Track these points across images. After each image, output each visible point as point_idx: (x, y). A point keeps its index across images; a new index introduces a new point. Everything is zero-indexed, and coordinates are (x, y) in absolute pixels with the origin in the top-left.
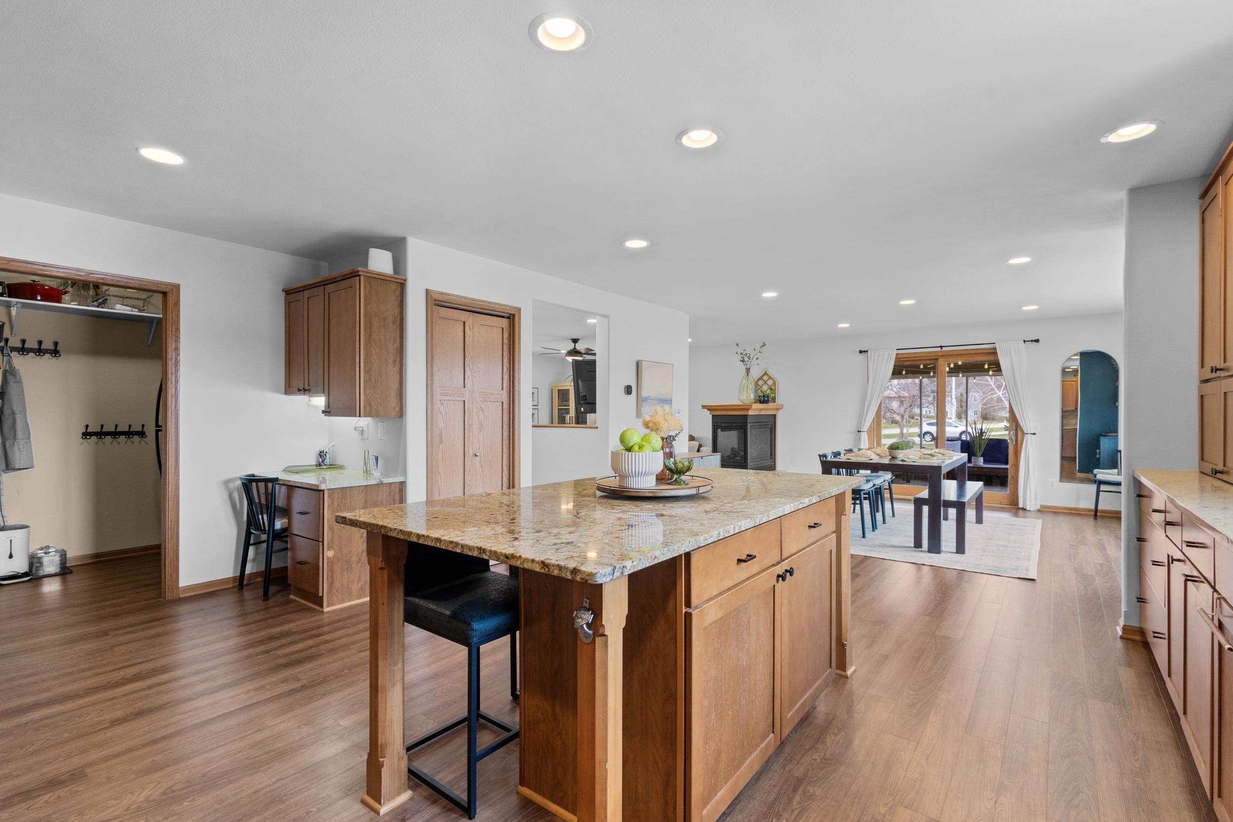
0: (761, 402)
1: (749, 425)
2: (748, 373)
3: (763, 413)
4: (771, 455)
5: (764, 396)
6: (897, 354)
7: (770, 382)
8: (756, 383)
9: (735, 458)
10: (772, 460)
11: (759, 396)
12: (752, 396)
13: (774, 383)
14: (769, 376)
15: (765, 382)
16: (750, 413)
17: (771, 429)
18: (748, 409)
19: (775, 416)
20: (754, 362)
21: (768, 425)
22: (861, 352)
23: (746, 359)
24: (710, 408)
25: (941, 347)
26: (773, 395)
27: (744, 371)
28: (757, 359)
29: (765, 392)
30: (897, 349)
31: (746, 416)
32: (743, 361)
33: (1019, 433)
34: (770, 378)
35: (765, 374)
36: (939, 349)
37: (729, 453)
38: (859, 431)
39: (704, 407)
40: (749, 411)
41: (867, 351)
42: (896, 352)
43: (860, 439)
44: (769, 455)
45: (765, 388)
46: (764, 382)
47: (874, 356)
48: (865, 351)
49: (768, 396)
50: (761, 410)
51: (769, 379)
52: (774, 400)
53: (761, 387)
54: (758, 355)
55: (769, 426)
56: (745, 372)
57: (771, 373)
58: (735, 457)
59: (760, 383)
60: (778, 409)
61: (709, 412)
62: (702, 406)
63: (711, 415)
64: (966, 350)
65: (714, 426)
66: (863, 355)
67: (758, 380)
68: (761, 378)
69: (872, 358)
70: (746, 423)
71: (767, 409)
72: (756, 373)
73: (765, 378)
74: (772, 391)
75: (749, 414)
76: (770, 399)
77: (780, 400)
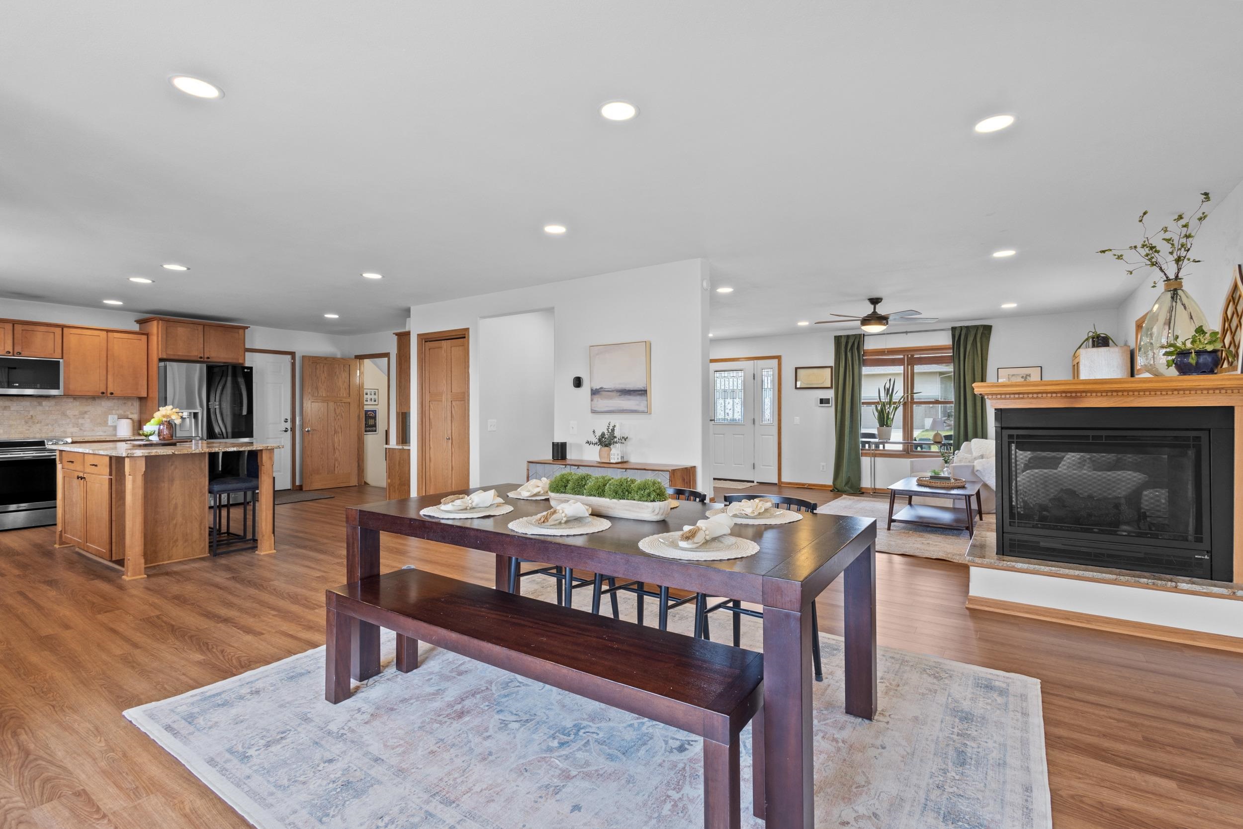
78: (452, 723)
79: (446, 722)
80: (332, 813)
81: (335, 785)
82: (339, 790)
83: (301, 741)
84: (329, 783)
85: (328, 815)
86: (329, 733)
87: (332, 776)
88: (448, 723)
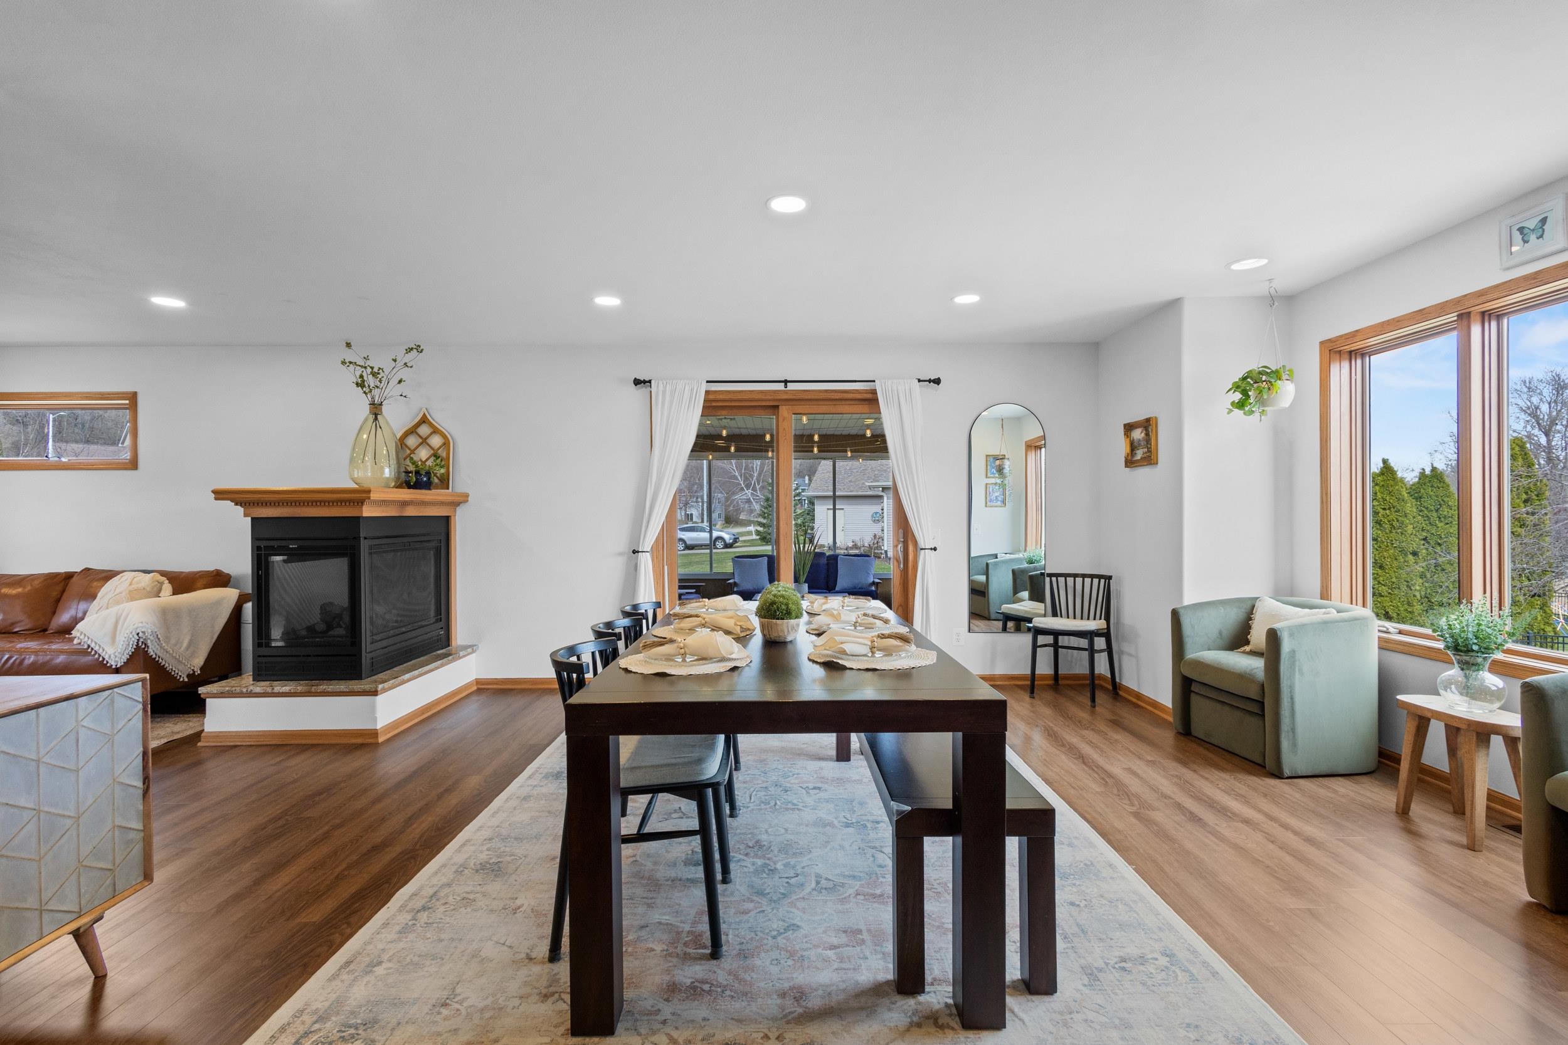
0: (408, 485)
1: (364, 545)
2: (376, 415)
3: (410, 512)
4: (438, 612)
5: (417, 473)
6: (707, 392)
7: (436, 441)
8: (401, 443)
9: (331, 633)
10: (442, 624)
11: (407, 472)
12: (387, 472)
13: (444, 444)
14: (431, 425)
15: (424, 441)
16: (368, 512)
17: (438, 551)
18: (361, 502)
19: (447, 520)
20: (393, 390)
21: (429, 541)
22: (637, 382)
23: (371, 381)
24: (243, 499)
25: (786, 382)
26: (443, 471)
27: (366, 409)
28: (400, 382)
29: (424, 463)
30: (708, 382)
31: (357, 520)
32: (361, 384)
33: (911, 548)
34: (436, 431)
35: (424, 420)
36: (781, 386)
37: (315, 618)
38: (635, 552)
39: (220, 495)
40: (365, 508)
41: (650, 382)
42: (704, 387)
43: (636, 568)
44: (432, 613)
45: (423, 454)
46: (421, 440)
47: (664, 392)
48: (644, 382)
49: (428, 474)
50: (404, 504)
51: (431, 434)
52: (445, 482)
53: (413, 452)
54: (404, 373)
55: (434, 544)
56: (368, 412)
57: (440, 418)
58: (330, 627)
59: (412, 441)
60: (456, 504)
61: (240, 510)
62: (214, 492)
63: (249, 519)
64: (826, 391)
65: (259, 548)
66: (642, 391)
67: (407, 434)
68: (413, 431)
69: (660, 397)
70: (357, 538)
71: (423, 503)
72: (398, 418)
73: (424, 430)
74: (438, 461)
75: (365, 514)
76: (436, 480)
77: (461, 481)
78: (935, 880)
79: (939, 884)
80: (1082, 864)
81: (1074, 882)
82: (1072, 877)
83: (1101, 944)
84: (1079, 885)
85: (1085, 864)
86: (1065, 938)
87: (1075, 890)
88: (938, 882)
